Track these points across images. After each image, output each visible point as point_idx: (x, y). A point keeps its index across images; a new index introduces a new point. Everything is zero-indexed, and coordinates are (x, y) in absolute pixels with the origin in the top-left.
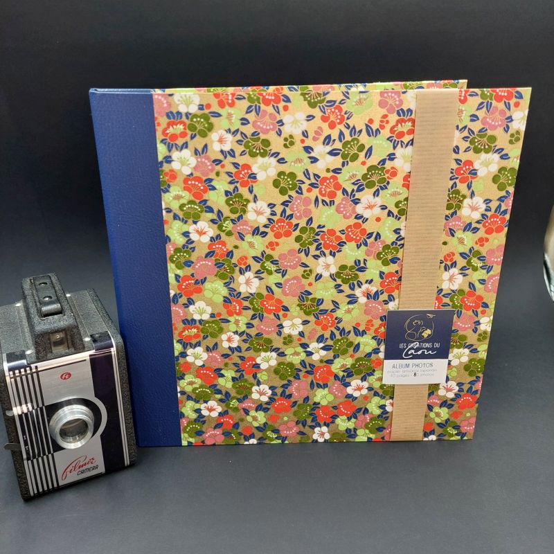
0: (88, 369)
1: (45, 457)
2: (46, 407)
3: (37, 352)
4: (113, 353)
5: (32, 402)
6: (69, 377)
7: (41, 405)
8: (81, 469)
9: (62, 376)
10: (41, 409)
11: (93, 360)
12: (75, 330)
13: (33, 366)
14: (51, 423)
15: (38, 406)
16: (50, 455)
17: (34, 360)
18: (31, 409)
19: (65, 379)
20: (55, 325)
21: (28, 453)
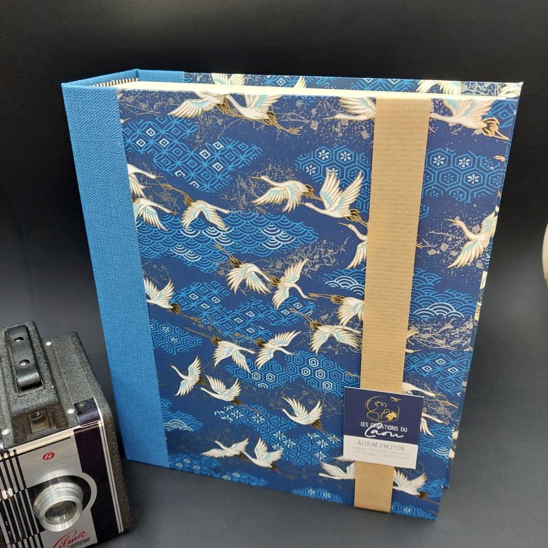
0: (73, 447)
1: (31, 538)
2: (28, 489)
3: (15, 435)
4: (100, 426)
5: (12, 487)
6: (53, 457)
7: (22, 488)
8: (71, 544)
9: (45, 456)
10: (23, 492)
11: (79, 436)
12: (57, 407)
13: (11, 450)
14: (35, 504)
15: (19, 489)
16: (36, 536)
17: (11, 443)
18: (11, 494)
19: (48, 459)
20: (34, 404)
21: (11, 538)
